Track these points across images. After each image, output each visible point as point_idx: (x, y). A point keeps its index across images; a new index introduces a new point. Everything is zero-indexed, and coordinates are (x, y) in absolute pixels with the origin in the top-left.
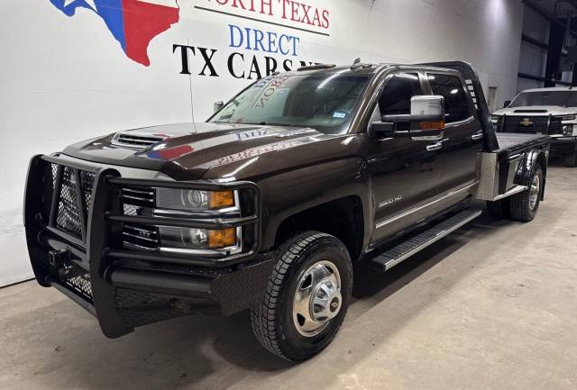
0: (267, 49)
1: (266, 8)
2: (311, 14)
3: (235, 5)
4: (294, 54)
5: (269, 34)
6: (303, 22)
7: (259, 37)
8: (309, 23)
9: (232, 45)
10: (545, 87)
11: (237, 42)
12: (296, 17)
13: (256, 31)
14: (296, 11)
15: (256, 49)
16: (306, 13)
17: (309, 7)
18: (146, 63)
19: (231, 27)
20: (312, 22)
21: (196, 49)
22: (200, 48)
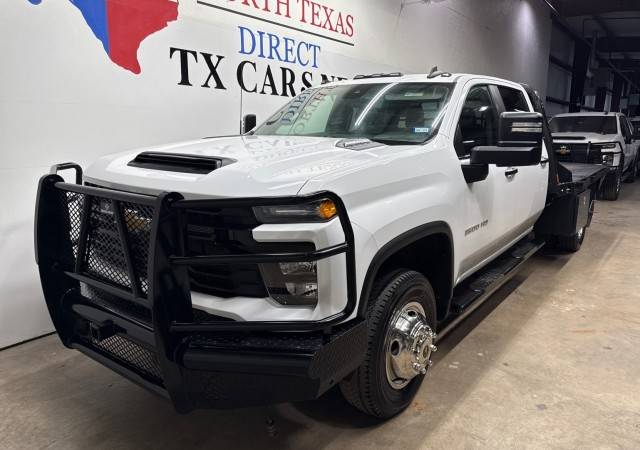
0: (283, 57)
1: (283, 8)
2: (334, 20)
3: (246, 3)
4: (315, 66)
5: (286, 40)
6: (324, 27)
7: (274, 43)
8: (331, 29)
9: (242, 51)
10: (570, 112)
11: (248, 49)
12: (317, 22)
13: (270, 36)
14: (317, 14)
15: (271, 57)
16: (328, 17)
17: (332, 10)
18: (136, 69)
19: (242, 29)
20: (334, 28)
21: (199, 55)
22: (203, 54)
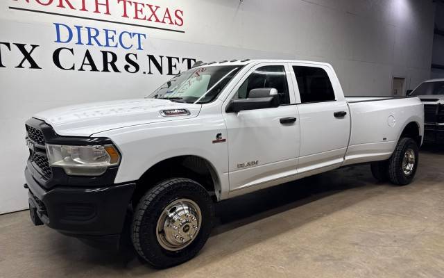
0: (104, 44)
1: (102, 9)
2: (160, 14)
3: (61, 5)
4: (140, 48)
5: (107, 31)
6: (149, 20)
7: (93, 34)
8: (157, 21)
9: (59, 41)
11: (64, 39)
12: (141, 16)
13: (89, 29)
14: (141, 11)
16: (153, 12)
17: (157, 7)
19: (57, 25)
20: (161, 20)
21: (11, 45)
22: (16, 44)
